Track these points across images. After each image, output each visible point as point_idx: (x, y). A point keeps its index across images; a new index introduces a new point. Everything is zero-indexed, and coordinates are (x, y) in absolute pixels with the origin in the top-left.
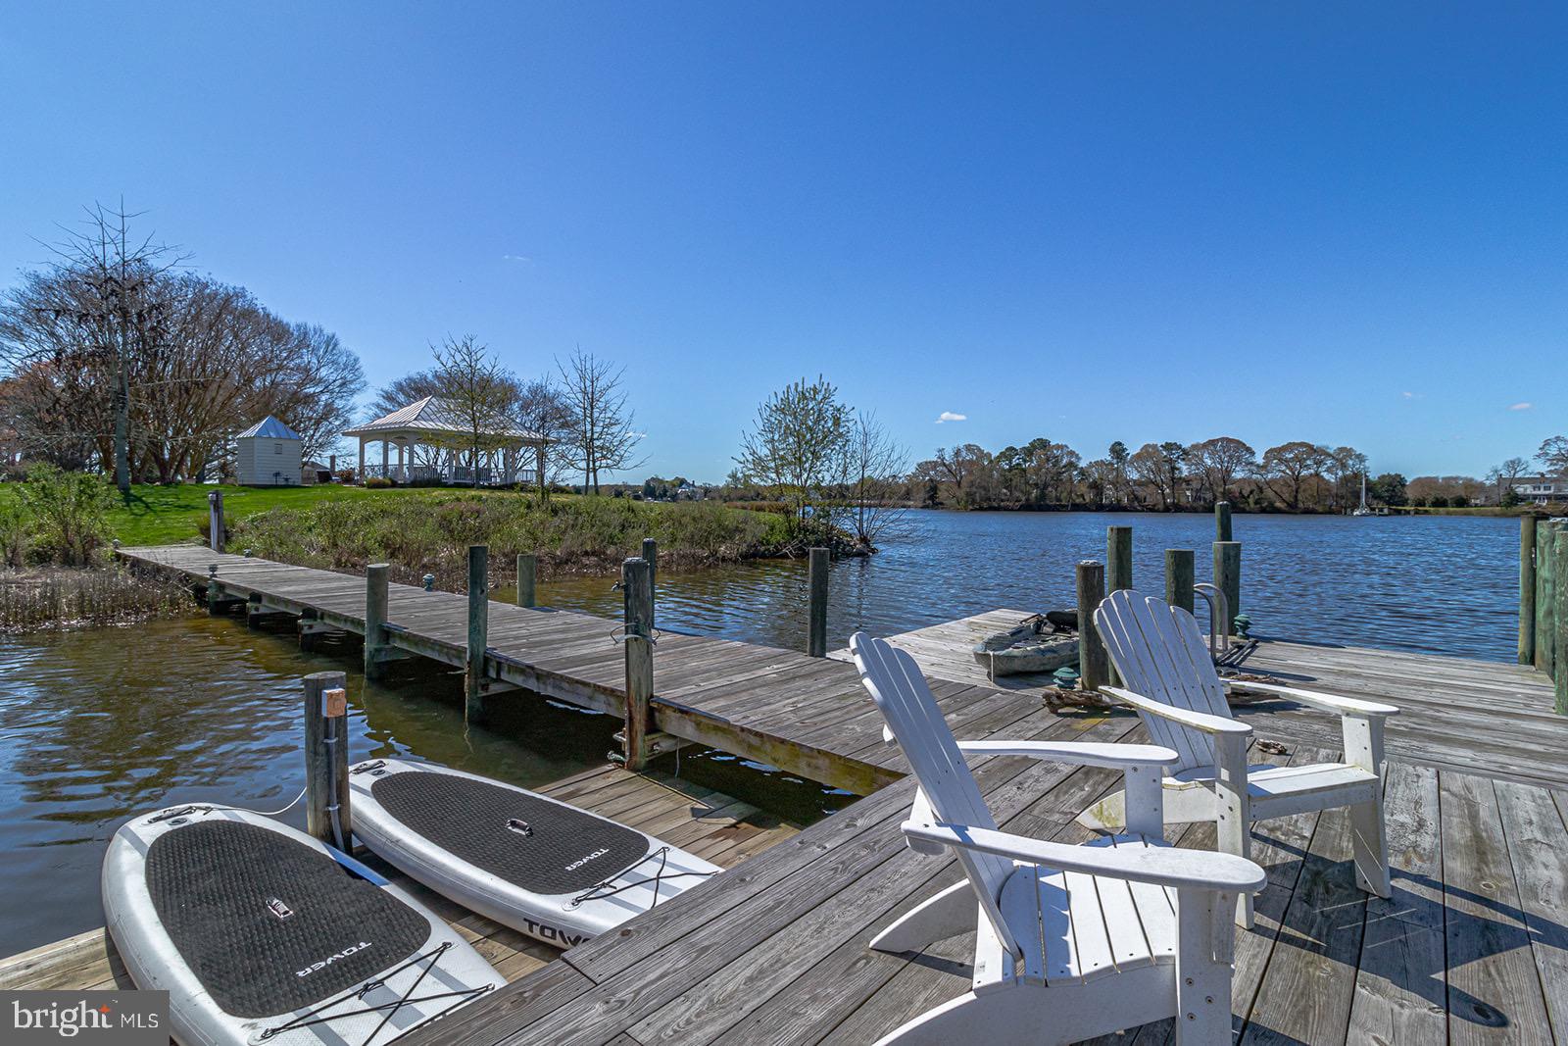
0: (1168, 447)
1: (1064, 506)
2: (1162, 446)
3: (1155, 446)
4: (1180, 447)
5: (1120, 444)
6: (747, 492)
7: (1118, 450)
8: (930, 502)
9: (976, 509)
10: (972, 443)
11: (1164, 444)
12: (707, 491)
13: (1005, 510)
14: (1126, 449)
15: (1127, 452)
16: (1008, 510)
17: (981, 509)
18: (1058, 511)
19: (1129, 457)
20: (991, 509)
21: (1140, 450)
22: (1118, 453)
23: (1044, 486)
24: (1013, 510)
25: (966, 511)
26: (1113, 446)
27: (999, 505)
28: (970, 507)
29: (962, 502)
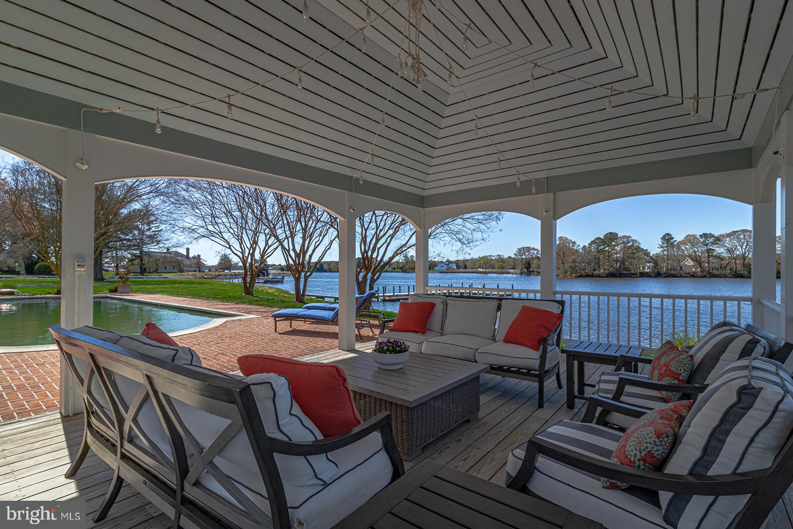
0: (705, 236)
1: (634, 274)
2: (700, 236)
3: (694, 236)
4: (713, 236)
5: (669, 235)
7: (667, 239)
9: (578, 277)
10: (563, 236)
11: (701, 234)
13: (597, 277)
14: (673, 238)
15: (674, 240)
16: (600, 277)
17: (581, 276)
18: (631, 277)
19: (676, 243)
20: (588, 276)
21: (683, 239)
22: (668, 241)
23: (623, 262)
24: (602, 277)
25: (572, 278)
26: (664, 236)
27: (593, 274)
28: (574, 275)
29: (569, 273)
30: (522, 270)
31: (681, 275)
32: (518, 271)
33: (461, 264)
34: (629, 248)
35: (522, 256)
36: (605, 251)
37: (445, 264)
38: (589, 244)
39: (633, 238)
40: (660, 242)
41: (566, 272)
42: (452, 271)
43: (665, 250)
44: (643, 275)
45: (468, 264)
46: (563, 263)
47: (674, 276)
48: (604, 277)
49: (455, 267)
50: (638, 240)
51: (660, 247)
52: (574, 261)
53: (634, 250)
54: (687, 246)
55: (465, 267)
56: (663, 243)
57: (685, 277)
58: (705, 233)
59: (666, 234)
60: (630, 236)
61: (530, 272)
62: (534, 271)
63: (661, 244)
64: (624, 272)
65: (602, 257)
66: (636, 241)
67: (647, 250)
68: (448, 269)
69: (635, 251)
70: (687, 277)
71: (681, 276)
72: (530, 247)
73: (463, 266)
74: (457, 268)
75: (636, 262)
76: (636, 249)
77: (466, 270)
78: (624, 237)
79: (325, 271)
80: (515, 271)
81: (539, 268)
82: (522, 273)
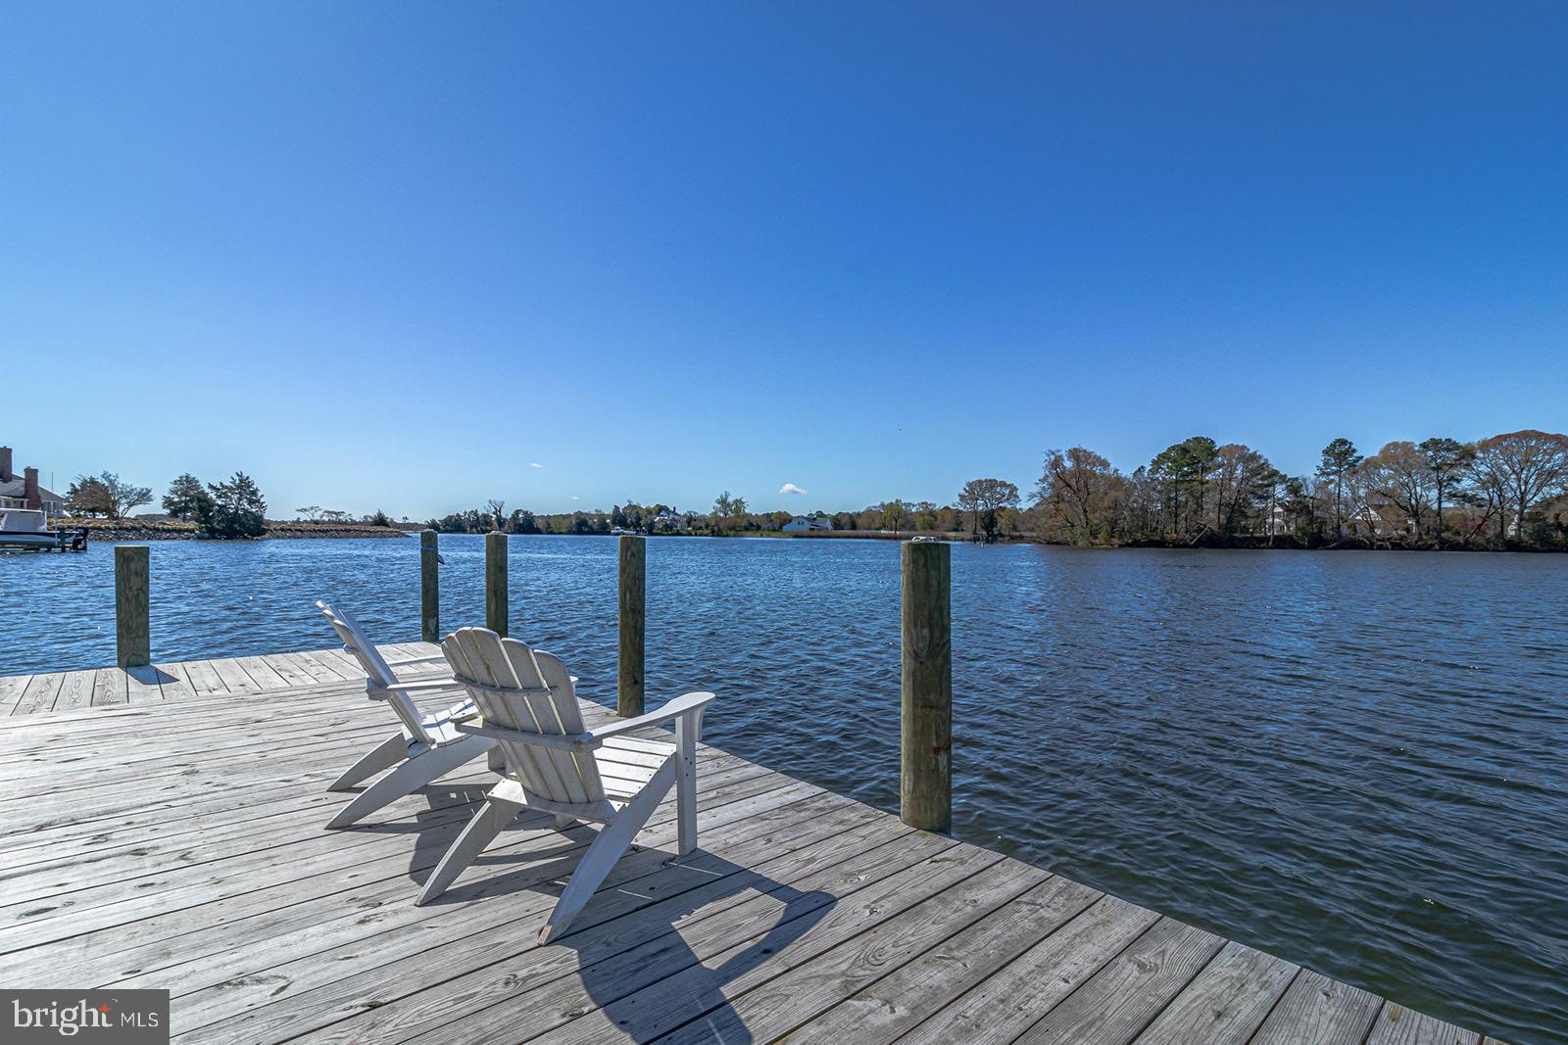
0: (1433, 445)
1: (1262, 540)
2: (1422, 445)
3: (1406, 446)
4: (1456, 446)
5: (1343, 442)
6: (739, 520)
7: (1340, 453)
8: (985, 533)
9: (1128, 545)
11: (1425, 441)
12: (690, 520)
13: (1175, 546)
14: (1354, 451)
15: (1356, 454)
16: (1179, 547)
17: (1136, 544)
18: (1255, 547)
19: (1360, 463)
20: (1151, 543)
21: (1378, 452)
22: (1341, 457)
23: (1236, 508)
24: (1185, 546)
25: (1111, 548)
26: (1332, 446)
27: (1163, 538)
28: (1115, 541)
29: (1102, 536)
30: (975, 532)
31: (1372, 543)
32: (968, 535)
33: (845, 520)
35: (977, 499)
36: (1192, 481)
37: (808, 520)
38: (1154, 462)
39: (1251, 451)
40: (1320, 460)
41: (1094, 534)
42: (822, 533)
45: (859, 522)
46: (1085, 511)
47: (1355, 545)
48: (1189, 547)
49: (828, 524)
51: (1318, 472)
52: (1115, 506)
53: (1265, 479)
54: (1387, 472)
55: (854, 527)
56: (1327, 463)
57: (1380, 548)
58: (1436, 438)
59: (1338, 441)
61: (994, 536)
62: (1002, 536)
63: (1321, 464)
64: (1239, 535)
65: (1182, 496)
68: (812, 529)
69: (1267, 481)
70: (1387, 549)
71: (1371, 547)
72: (995, 480)
73: (849, 525)
74: (835, 528)
76: (1271, 476)
77: (854, 532)
78: (1230, 448)
79: (539, 532)
80: (960, 534)
81: (1015, 528)
82: (976, 540)
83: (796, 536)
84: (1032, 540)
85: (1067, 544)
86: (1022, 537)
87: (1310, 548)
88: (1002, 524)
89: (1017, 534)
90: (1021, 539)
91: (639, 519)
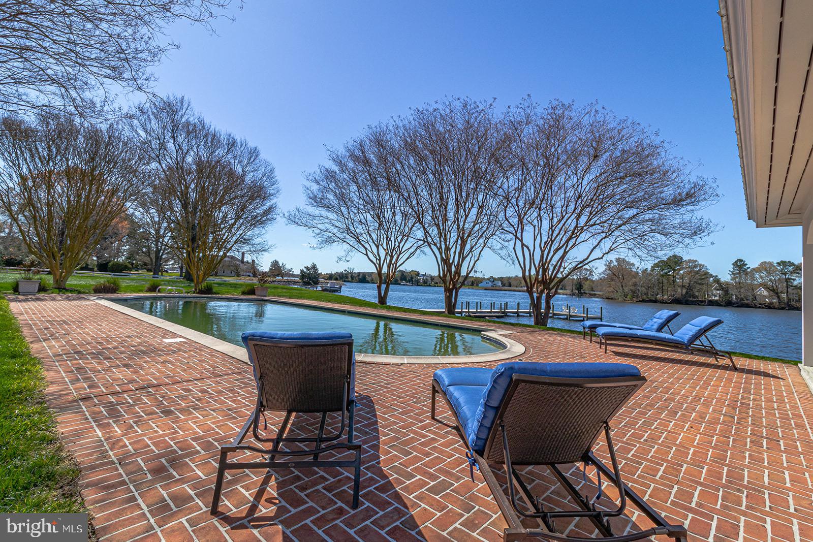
0: (783, 263)
1: (702, 302)
2: (778, 263)
3: (771, 263)
4: (792, 264)
5: (741, 260)
7: (740, 265)
8: (577, 291)
9: (640, 301)
10: (622, 257)
11: (779, 261)
13: (661, 303)
14: (746, 264)
15: (747, 266)
16: (663, 303)
17: (643, 301)
18: (699, 305)
19: (749, 270)
20: (650, 301)
21: (757, 266)
22: (740, 267)
23: (690, 288)
24: (666, 303)
25: (633, 302)
26: (736, 262)
27: (656, 299)
28: (635, 299)
29: (629, 296)
30: (572, 291)
31: (756, 305)
32: (568, 292)
33: (506, 282)
34: (697, 273)
36: (669, 275)
37: (491, 281)
38: (652, 267)
39: (700, 263)
40: (731, 268)
41: (625, 296)
42: (497, 288)
43: (737, 277)
44: (712, 303)
45: (513, 283)
46: (622, 286)
47: (748, 306)
48: (668, 303)
49: (500, 284)
50: (706, 265)
51: (730, 273)
52: (635, 285)
53: (701, 276)
54: (762, 274)
55: (510, 286)
56: (734, 269)
57: (759, 307)
58: (784, 260)
59: (738, 260)
60: (696, 261)
61: (582, 293)
62: (586, 293)
63: (732, 270)
64: (691, 299)
65: (665, 281)
66: (703, 266)
67: (717, 276)
68: (493, 286)
69: (703, 277)
70: (763, 308)
71: (756, 307)
73: (507, 284)
74: (502, 286)
75: (704, 287)
76: (705, 274)
77: (510, 288)
78: (690, 261)
79: (368, 282)
80: (565, 291)
81: (592, 290)
82: (573, 294)
83: (486, 289)
84: (599, 296)
85: (615, 299)
86: (595, 294)
87: (725, 306)
88: (586, 286)
89: (593, 292)
90: (595, 295)
91: (412, 278)
